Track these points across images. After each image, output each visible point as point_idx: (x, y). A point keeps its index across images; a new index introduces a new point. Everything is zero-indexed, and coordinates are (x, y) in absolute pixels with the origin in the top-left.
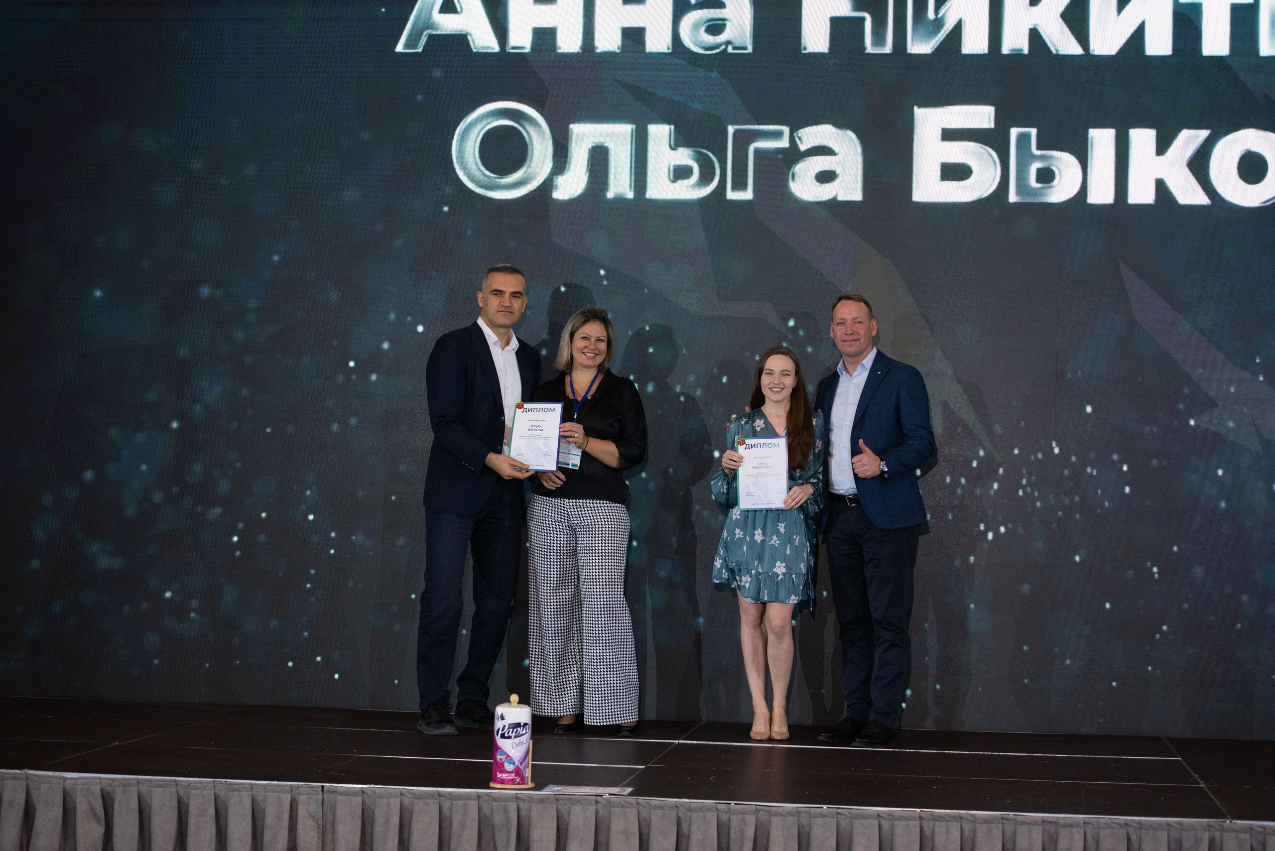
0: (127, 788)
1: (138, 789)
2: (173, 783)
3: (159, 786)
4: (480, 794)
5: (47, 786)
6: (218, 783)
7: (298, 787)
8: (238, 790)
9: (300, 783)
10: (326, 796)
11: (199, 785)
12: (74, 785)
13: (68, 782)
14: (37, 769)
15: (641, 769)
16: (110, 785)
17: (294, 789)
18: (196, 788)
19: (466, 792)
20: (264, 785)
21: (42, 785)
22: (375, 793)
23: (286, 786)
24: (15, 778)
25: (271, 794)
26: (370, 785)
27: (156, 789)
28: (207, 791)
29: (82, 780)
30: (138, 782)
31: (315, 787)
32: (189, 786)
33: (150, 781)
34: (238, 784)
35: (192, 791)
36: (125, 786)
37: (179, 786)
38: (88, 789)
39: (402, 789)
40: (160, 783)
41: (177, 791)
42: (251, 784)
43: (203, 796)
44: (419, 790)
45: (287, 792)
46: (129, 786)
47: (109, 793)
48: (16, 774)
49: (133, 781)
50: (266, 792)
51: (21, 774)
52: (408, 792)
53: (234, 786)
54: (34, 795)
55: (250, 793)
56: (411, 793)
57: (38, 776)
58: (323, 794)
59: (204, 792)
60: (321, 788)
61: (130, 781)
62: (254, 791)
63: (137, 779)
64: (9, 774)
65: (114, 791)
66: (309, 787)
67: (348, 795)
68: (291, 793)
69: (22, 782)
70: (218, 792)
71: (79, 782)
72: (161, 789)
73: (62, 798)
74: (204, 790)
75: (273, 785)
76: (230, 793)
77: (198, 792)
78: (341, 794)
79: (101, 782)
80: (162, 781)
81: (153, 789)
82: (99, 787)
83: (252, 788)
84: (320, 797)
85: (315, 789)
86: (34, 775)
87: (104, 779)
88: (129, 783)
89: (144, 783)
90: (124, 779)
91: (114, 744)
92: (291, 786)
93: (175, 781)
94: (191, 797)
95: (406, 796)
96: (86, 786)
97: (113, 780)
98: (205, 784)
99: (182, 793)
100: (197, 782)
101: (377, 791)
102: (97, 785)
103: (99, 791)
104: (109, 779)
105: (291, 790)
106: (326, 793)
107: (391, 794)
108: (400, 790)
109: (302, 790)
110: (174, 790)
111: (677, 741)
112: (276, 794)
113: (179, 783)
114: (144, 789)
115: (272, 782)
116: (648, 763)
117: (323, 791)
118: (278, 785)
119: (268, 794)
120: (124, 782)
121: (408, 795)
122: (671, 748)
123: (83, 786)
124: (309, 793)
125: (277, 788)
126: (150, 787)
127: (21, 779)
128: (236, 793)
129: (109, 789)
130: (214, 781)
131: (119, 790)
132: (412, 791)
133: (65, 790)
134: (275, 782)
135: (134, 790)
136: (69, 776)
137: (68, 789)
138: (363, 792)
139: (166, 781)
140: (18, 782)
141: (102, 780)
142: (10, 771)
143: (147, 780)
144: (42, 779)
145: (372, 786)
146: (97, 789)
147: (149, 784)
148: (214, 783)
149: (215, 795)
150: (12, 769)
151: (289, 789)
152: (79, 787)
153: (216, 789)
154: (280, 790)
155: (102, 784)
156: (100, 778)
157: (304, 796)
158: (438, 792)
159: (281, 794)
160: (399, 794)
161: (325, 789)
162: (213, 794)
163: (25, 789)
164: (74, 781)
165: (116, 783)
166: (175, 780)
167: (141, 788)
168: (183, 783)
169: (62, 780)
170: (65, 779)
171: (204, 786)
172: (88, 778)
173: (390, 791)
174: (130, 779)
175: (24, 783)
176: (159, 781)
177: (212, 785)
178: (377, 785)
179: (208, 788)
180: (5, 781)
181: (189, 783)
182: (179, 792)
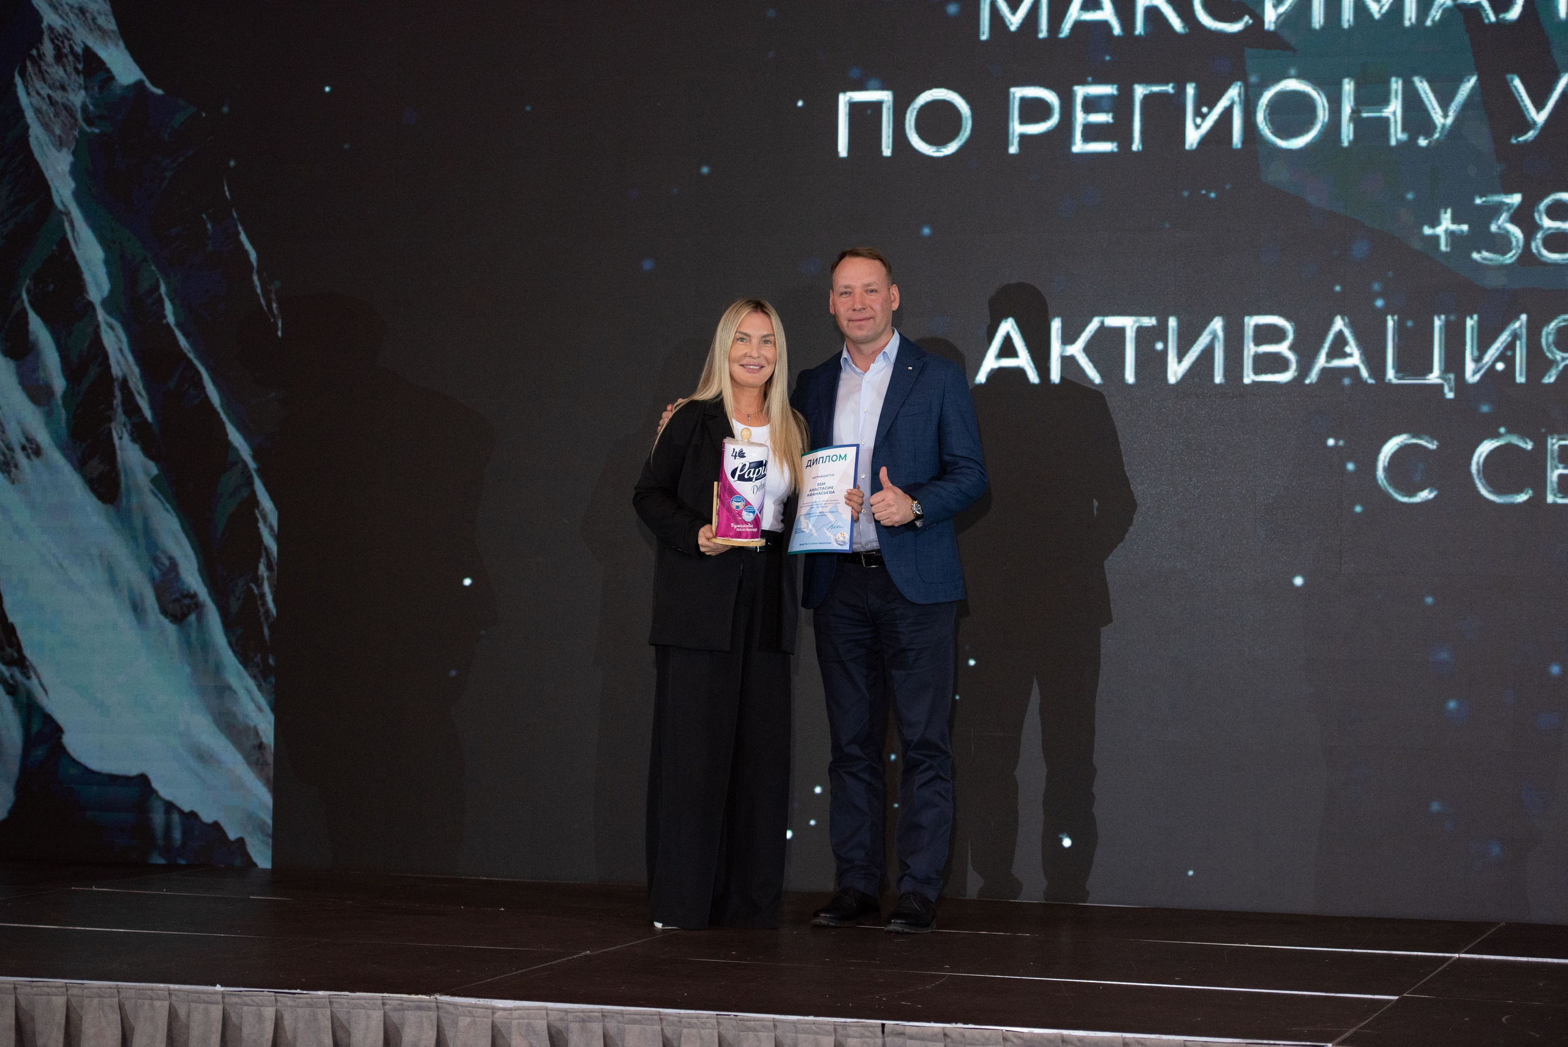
0: (587, 1024)
1: (603, 1024)
2: (656, 1017)
3: (635, 1022)
4: (1127, 1040)
5: (468, 1020)
6: (725, 1018)
7: (845, 1026)
8: (754, 1030)
9: (849, 1020)
10: (888, 1040)
11: (695, 1020)
12: (508, 1019)
13: (499, 1014)
14: (453, 995)
15: (1392, 1000)
16: (562, 1019)
17: (839, 1029)
18: (690, 1026)
19: (1106, 1037)
20: (794, 1023)
21: (461, 1018)
22: (964, 1036)
23: (827, 1024)
24: (420, 1008)
25: (803, 1035)
26: (956, 1023)
27: (630, 1026)
28: (707, 1030)
29: (520, 1012)
30: (603, 1016)
31: (871, 1026)
32: (680, 1021)
33: (622, 1013)
34: (754, 1020)
35: (685, 1031)
36: (584, 1021)
37: (664, 1023)
38: (529, 1024)
39: (1006, 1031)
40: (636, 1017)
41: (662, 1030)
42: (774, 1020)
43: (702, 1039)
44: (1031, 1033)
45: (828, 1033)
46: (590, 1022)
47: (561, 1031)
48: (421, 1001)
49: (596, 1014)
50: (796, 1032)
51: (430, 1002)
52: (1016, 1036)
53: (748, 1023)
54: (449, 1033)
55: (773, 1035)
56: (1020, 1038)
57: (455, 1005)
58: (883, 1038)
59: (703, 1031)
60: (880, 1029)
61: (592, 1014)
62: (778, 1032)
63: (602, 1011)
64: (412, 1001)
65: (567, 1028)
66: (862, 1026)
67: (923, 1039)
68: (835, 1033)
69: (431, 1013)
70: (723, 1032)
71: (516, 1014)
72: (637, 1027)
73: (490, 1039)
74: (702, 1028)
75: (807, 1023)
76: (742, 1033)
77: (694, 1031)
78: (911, 1037)
79: (547, 1014)
80: (640, 1014)
81: (626, 1026)
82: (545, 1022)
83: (775, 1026)
84: (879, 1041)
85: (870, 1029)
86: (449, 1004)
87: (552, 1010)
88: (589, 1017)
89: (612, 1017)
90: (583, 1011)
91: (583, 954)
92: (835, 1024)
93: (660, 1014)
94: (682, 1039)
95: (1012, 1041)
96: (526, 1021)
97: (566, 1011)
98: (704, 1020)
99: (669, 1033)
100: (690, 1017)
101: (967, 1033)
102: (542, 1019)
103: (545, 1028)
104: (560, 1010)
105: (835, 1030)
106: (888, 1036)
107: (988, 1039)
108: (1003, 1033)
109: (851, 1030)
110: (658, 1028)
111: (1457, 955)
112: (812, 1037)
113: (666, 1017)
114: (612, 1026)
115: (806, 1018)
116: (1405, 992)
117: (883, 1032)
118: (814, 1023)
119: (799, 1035)
120: (581, 1014)
121: (1015, 1040)
122: (1444, 966)
123: (521, 1021)
124: (862, 1036)
125: (813, 1027)
126: (621, 1023)
127: (429, 1009)
128: (751, 1034)
129: (560, 1025)
130: (717, 1015)
131: (575, 1027)
132: (1021, 1035)
133: (494, 1027)
134: (811, 1018)
135: (597, 1028)
136: (501, 1006)
137: (499, 1025)
138: (945, 1035)
139: (644, 1014)
140: (425, 1013)
141: (549, 1012)
142: (413, 996)
143: (617, 1013)
144: (460, 1008)
145: (960, 1025)
146: (541, 1025)
147: (620, 1018)
148: (717, 1018)
149: (719, 1036)
150: (417, 994)
151: (831, 1028)
152: (515, 1022)
153: (721, 1028)
154: (818, 1030)
155: (549, 1018)
156: (546, 1009)
157: (855, 1040)
158: (1062, 1036)
159: (819, 1037)
160: (1001, 1039)
161: (886, 1030)
162: (717, 1035)
163: (435, 1023)
164: (508, 1012)
165: (570, 1017)
166: (660, 1012)
167: (608, 1025)
168: (671, 1018)
169: (490, 1011)
170: (494, 1010)
171: (702, 1023)
172: (528, 1009)
173: (987, 1033)
174: (592, 1011)
175: (433, 1015)
176: (635, 1013)
177: (715, 1020)
178: (967, 1024)
179: (709, 1025)
180: (406, 1012)
181: (680, 1018)
182: (665, 1031)
